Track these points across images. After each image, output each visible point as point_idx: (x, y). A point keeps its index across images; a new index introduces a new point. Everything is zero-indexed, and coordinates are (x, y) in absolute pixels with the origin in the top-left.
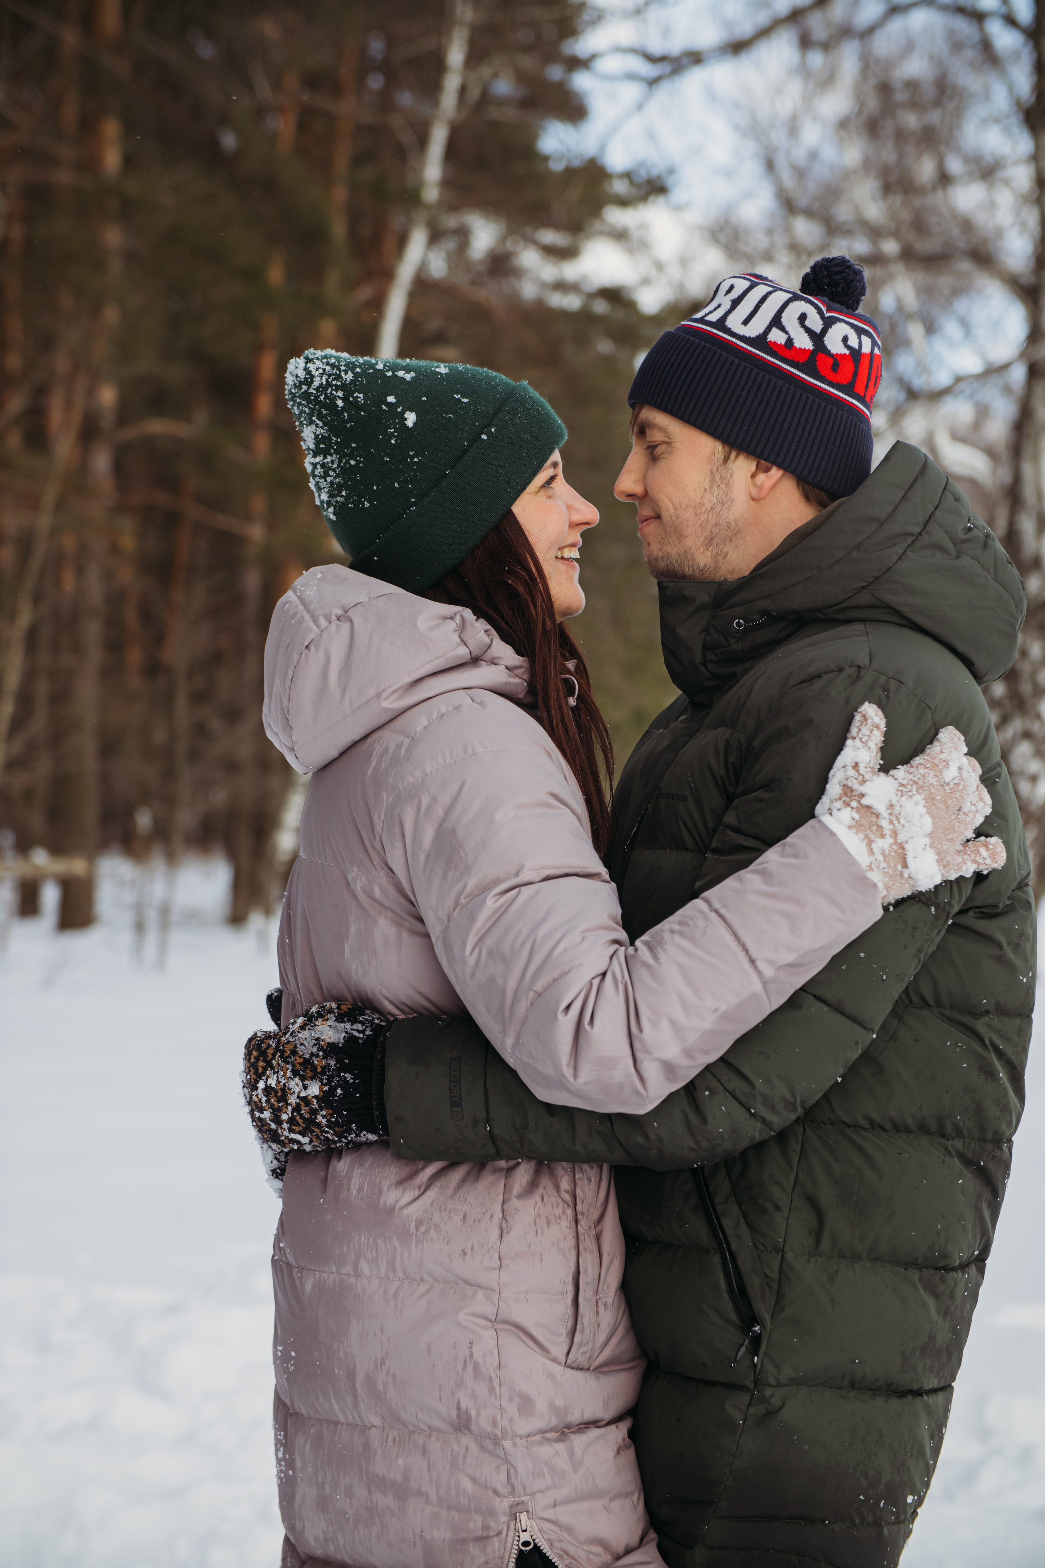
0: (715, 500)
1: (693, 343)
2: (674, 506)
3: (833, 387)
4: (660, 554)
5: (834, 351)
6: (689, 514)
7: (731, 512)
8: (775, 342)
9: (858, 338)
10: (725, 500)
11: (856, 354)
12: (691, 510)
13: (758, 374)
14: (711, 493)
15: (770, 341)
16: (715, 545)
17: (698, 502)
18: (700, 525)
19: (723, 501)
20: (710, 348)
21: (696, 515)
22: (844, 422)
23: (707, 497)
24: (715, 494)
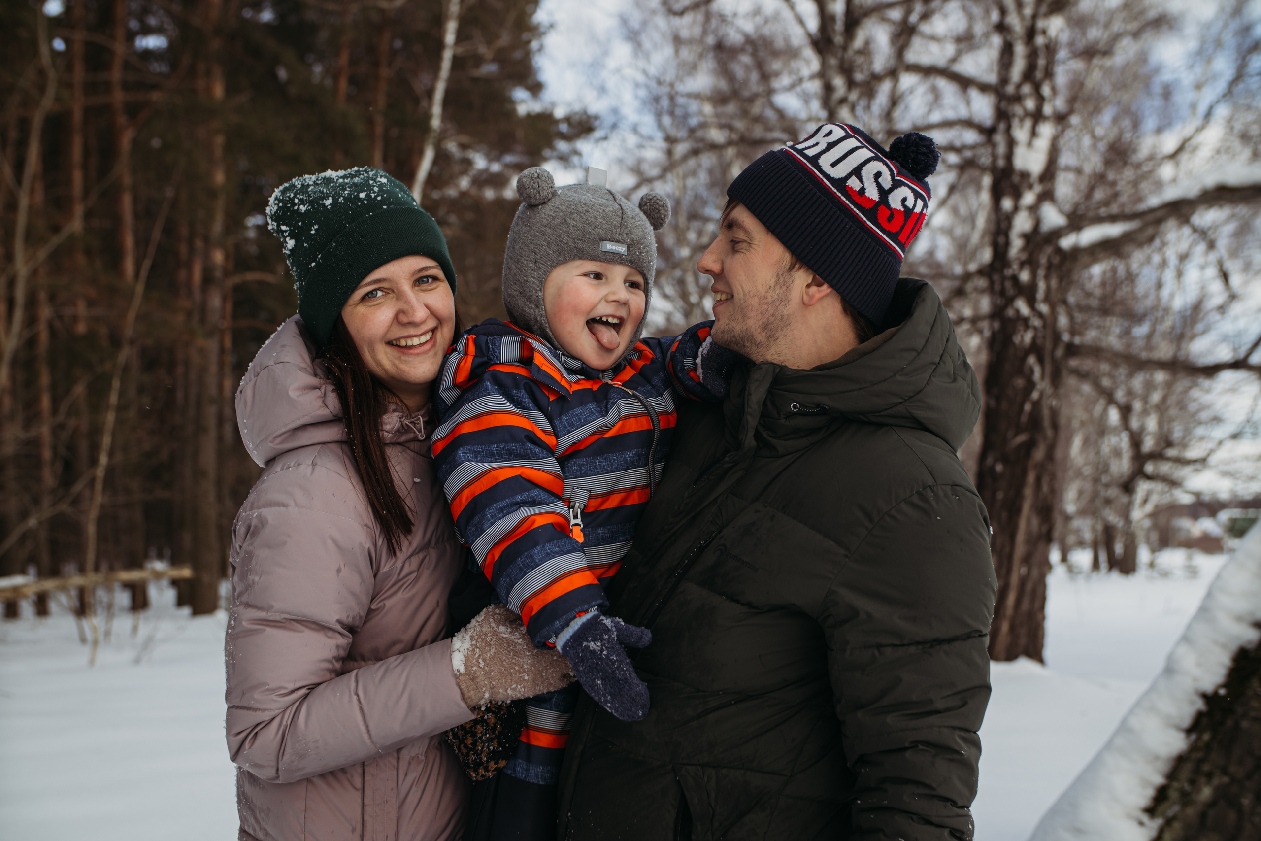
0: (776, 297)
1: (789, 169)
2: (744, 292)
3: (884, 233)
4: (727, 327)
5: (893, 206)
6: (754, 302)
7: (786, 309)
8: (851, 187)
9: (915, 201)
10: (784, 299)
11: (908, 211)
12: (756, 299)
13: (832, 208)
14: (774, 290)
15: (848, 186)
16: (770, 330)
17: (763, 294)
18: (761, 312)
19: (782, 299)
20: (801, 177)
21: (760, 304)
22: (885, 261)
23: (771, 293)
24: (777, 293)
